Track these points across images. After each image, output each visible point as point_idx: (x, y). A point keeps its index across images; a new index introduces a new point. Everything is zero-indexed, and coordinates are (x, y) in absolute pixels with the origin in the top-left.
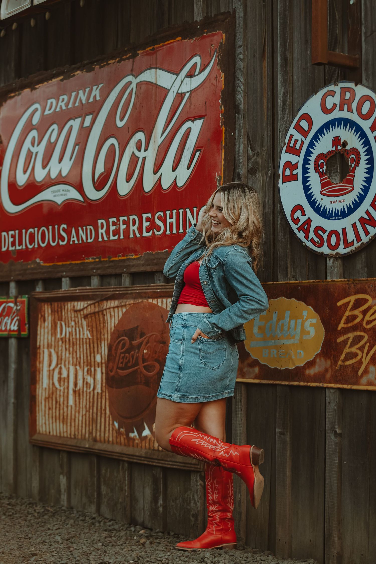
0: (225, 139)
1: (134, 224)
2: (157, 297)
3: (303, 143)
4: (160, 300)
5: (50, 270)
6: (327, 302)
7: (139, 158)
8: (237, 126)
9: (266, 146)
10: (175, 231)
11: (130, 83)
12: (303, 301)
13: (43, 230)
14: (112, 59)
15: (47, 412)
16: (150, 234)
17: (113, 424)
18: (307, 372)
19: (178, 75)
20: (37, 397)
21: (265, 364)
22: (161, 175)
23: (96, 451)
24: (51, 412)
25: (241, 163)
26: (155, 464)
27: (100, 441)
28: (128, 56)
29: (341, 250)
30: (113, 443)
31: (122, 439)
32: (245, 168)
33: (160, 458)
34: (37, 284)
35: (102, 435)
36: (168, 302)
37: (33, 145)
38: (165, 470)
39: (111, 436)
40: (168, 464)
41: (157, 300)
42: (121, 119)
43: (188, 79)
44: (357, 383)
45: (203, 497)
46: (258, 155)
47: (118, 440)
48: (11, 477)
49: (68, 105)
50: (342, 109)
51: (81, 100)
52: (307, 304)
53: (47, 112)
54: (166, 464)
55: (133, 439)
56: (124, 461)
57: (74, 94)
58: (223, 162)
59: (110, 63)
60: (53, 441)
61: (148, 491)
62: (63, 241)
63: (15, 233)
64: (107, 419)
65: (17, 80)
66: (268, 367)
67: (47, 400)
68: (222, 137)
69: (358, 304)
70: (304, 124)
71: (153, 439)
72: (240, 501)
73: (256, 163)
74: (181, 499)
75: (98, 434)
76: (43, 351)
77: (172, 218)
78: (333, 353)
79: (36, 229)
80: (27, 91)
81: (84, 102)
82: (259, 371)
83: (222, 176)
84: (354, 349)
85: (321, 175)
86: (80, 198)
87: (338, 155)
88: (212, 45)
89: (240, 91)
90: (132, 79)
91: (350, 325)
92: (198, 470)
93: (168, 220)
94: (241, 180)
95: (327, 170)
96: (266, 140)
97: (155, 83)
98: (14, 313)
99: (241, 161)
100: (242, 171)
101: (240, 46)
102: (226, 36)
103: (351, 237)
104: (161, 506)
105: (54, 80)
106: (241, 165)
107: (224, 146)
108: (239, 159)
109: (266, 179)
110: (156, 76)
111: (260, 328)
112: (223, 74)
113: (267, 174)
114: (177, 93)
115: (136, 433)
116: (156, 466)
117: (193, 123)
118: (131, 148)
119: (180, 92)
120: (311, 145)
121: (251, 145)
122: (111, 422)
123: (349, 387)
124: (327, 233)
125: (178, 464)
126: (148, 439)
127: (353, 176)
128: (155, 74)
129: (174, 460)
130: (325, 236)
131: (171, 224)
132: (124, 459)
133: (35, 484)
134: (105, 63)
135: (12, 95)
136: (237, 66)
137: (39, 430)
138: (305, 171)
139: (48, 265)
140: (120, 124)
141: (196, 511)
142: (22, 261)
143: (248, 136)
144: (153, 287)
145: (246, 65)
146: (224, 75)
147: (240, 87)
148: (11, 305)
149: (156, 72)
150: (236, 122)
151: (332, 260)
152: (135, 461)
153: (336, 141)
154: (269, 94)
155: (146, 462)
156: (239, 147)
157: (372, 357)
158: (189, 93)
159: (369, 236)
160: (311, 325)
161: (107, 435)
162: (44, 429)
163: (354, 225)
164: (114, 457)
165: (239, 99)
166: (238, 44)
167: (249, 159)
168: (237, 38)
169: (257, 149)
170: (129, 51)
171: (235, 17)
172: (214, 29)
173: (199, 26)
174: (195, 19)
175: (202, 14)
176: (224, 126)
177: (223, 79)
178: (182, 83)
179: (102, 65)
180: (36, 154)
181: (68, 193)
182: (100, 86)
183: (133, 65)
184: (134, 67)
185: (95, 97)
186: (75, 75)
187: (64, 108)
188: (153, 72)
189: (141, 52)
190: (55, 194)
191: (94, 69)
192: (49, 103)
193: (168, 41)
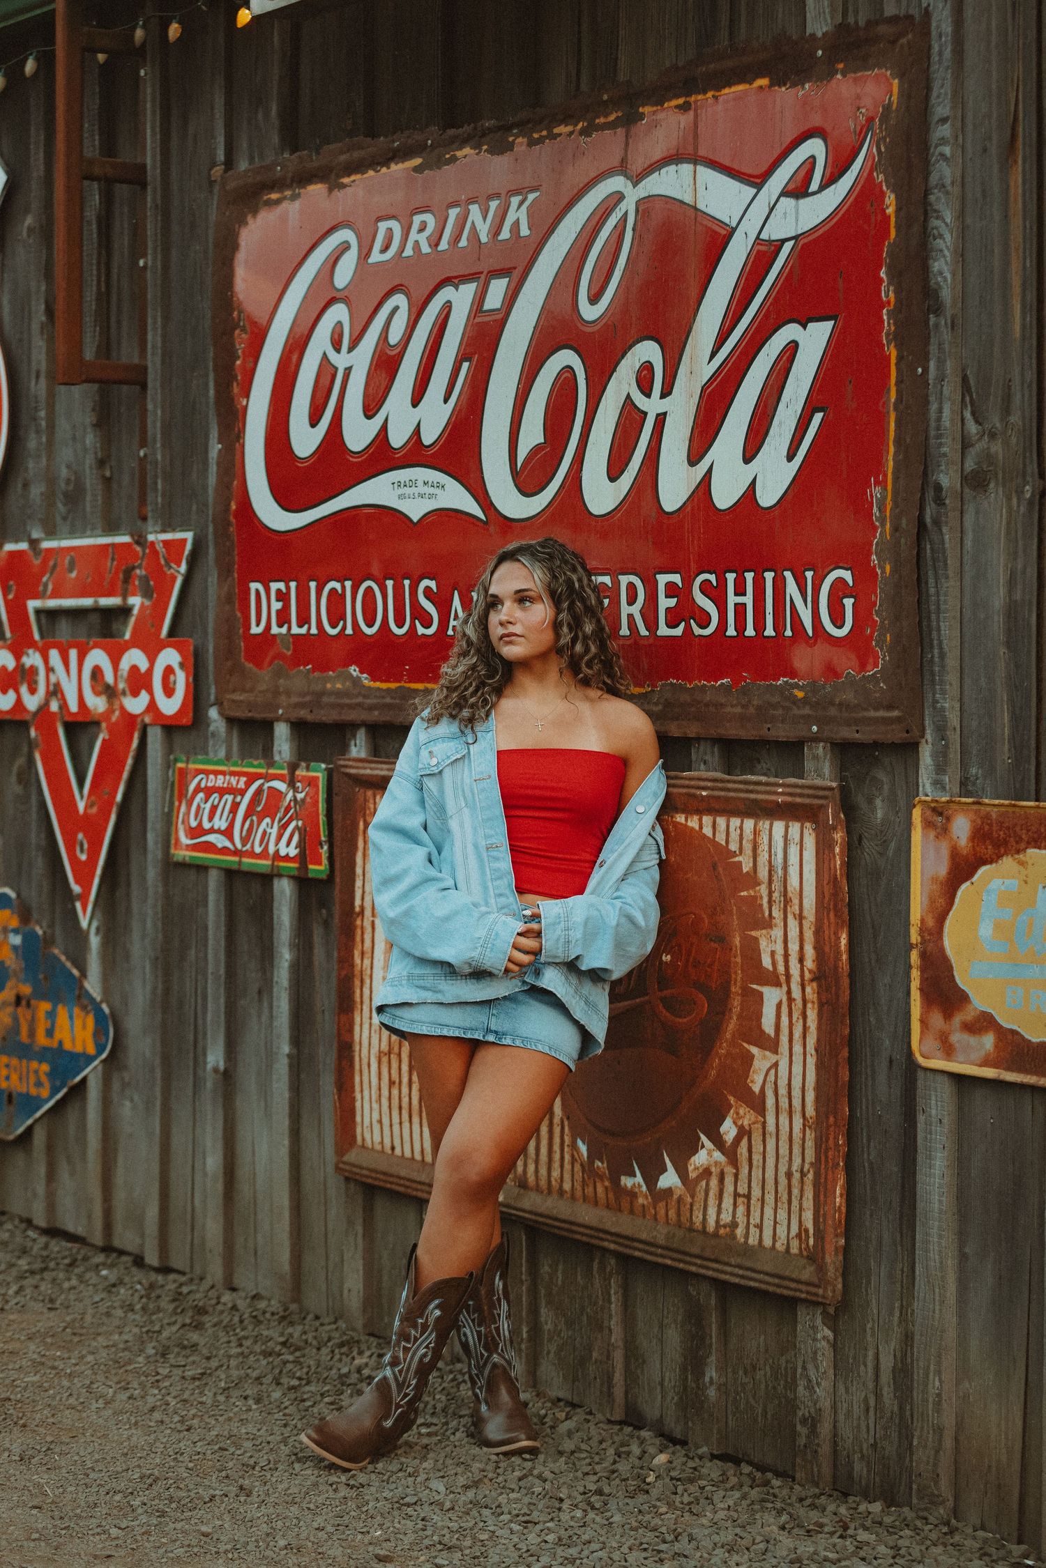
0: (897, 384)
1: (632, 600)
2: (700, 812)
4: (707, 820)
5: (388, 700)
7: (645, 414)
8: (933, 349)
9: (1019, 413)
10: (750, 632)
11: (619, 197)
13: (369, 589)
14: (564, 121)
15: (385, 1092)
16: (678, 631)
17: (574, 1146)
19: (759, 187)
20: (357, 1048)
21: (1015, 1027)
22: (711, 469)
23: (527, 1215)
24: (395, 1092)
25: (945, 455)
26: (693, 1269)
27: (538, 1189)
28: (612, 117)
30: (573, 1197)
31: (600, 1189)
32: (957, 471)
33: (707, 1254)
34: (354, 737)
35: (543, 1171)
36: (732, 829)
37: (337, 345)
38: (721, 1286)
39: (567, 1177)
40: (732, 1274)
41: (700, 820)
42: (594, 299)
43: (787, 203)
45: (831, 1372)
46: (993, 436)
47: (589, 1191)
48: (285, 1256)
49: (437, 245)
51: (474, 231)
53: (376, 257)
54: (726, 1273)
55: (632, 1194)
56: (605, 1250)
57: (453, 213)
59: (560, 135)
60: (403, 1173)
61: (674, 1336)
62: (427, 625)
63: (288, 588)
64: (557, 1130)
65: (286, 155)
66: (1023, 1037)
67: (385, 1059)
68: (889, 376)
71: (689, 1200)
72: (939, 1395)
73: (988, 457)
74: (768, 1369)
75: (531, 1168)
76: (373, 923)
77: (744, 594)
79: (348, 584)
80: (316, 190)
81: (484, 239)
82: (996, 1046)
83: (890, 487)
86: (474, 509)
88: (858, 110)
89: (941, 251)
90: (626, 187)
92: (820, 1300)
93: (732, 600)
94: (944, 504)
96: (1018, 396)
97: (693, 204)
98: (288, 809)
99: (945, 449)
100: (947, 479)
101: (944, 120)
102: (900, 86)
104: (711, 1382)
105: (393, 167)
106: (943, 461)
107: (895, 404)
108: (941, 445)
109: (1019, 506)
110: (695, 184)
111: (998, 926)
112: (893, 196)
113: (1020, 492)
114: (758, 237)
115: (639, 1178)
116: (696, 1275)
117: (805, 327)
118: (622, 383)
119: (764, 236)
121: (972, 404)
122: (567, 1140)
125: (761, 1276)
126: (675, 1197)
128: (692, 179)
129: (749, 1264)
131: (741, 609)
132: (606, 1244)
133: (354, 1283)
134: (544, 133)
135: (274, 196)
136: (934, 179)
137: (363, 1139)
139: (384, 686)
140: (590, 312)
141: (812, 1410)
142: (310, 666)
143: (965, 379)
144: (687, 782)
145: (959, 173)
146: (897, 198)
147: (941, 236)
148: (280, 786)
149: (695, 172)
150: (929, 338)
152: (637, 1254)
154: (1028, 265)
155: (669, 1262)
156: (940, 411)
158: (792, 242)
161: (556, 1174)
162: (377, 1138)
164: (578, 1237)
165: (941, 272)
166: (938, 110)
167: (967, 444)
168: (935, 95)
169: (993, 417)
170: (614, 105)
171: (928, 34)
172: (865, 62)
173: (820, 53)
174: (807, 28)
175: (829, 17)
176: (895, 346)
177: (890, 211)
178: (771, 211)
179: (536, 136)
180: (347, 374)
181: (439, 493)
182: (531, 198)
183: (627, 146)
184: (629, 151)
185: (515, 228)
186: (455, 160)
187: (425, 249)
188: (687, 171)
189: (650, 109)
190: (402, 490)
191: (512, 146)
192: (382, 230)
193: (730, 85)
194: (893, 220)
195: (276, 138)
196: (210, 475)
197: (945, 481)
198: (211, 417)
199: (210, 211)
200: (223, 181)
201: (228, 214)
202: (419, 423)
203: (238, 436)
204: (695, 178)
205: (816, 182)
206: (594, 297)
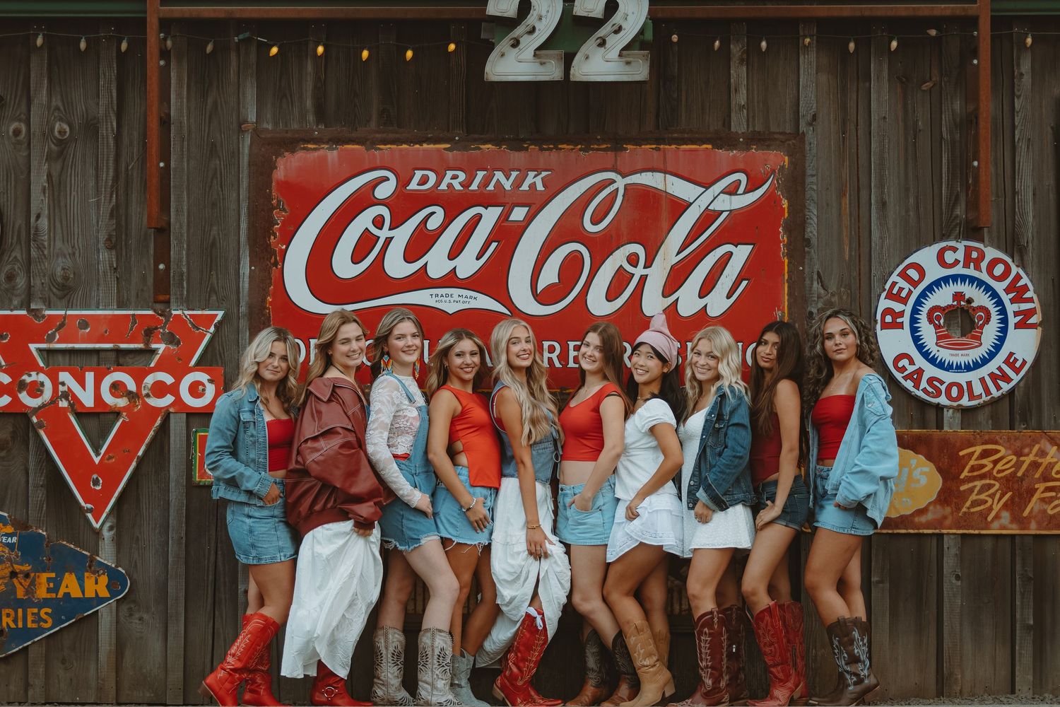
3: (910, 292)
6: (945, 451)
7: (633, 274)
11: (611, 181)
12: (912, 450)
14: (569, 143)
18: (916, 519)
19: (706, 188)
22: (677, 299)
25: (815, 301)
28: (604, 146)
29: (965, 401)
37: (378, 225)
43: (725, 197)
44: (988, 528)
46: (833, 295)
49: (468, 187)
50: (966, 265)
51: (499, 183)
52: (917, 452)
53: (412, 187)
57: (481, 174)
59: (563, 149)
65: (322, 127)
68: (784, 269)
69: (985, 454)
70: (913, 274)
73: (830, 302)
78: (954, 500)
81: (508, 188)
83: (786, 312)
84: (983, 497)
85: (937, 327)
86: (502, 309)
87: (959, 311)
88: (766, 165)
89: (811, 224)
90: (616, 177)
91: (975, 474)
95: (944, 322)
97: (663, 190)
99: (815, 299)
101: (812, 176)
103: (978, 389)
105: (425, 146)
106: (814, 303)
107: (787, 280)
108: (812, 297)
110: (666, 183)
112: (786, 201)
114: (706, 208)
117: (736, 246)
118: (616, 261)
119: (710, 208)
120: (923, 295)
121: (822, 283)
123: (977, 532)
124: (945, 385)
127: (982, 333)
128: (663, 180)
130: (943, 388)
134: (551, 146)
135: (311, 146)
136: (807, 196)
138: (914, 320)
140: (593, 229)
143: (818, 273)
146: (788, 202)
147: (811, 219)
149: (665, 177)
150: (805, 256)
151: (951, 411)
153: (958, 296)
156: (811, 284)
157: (1005, 503)
158: (728, 212)
159: (1001, 392)
160: (922, 473)
163: (982, 380)
165: (811, 232)
166: (809, 172)
167: (819, 297)
168: (807, 165)
169: (833, 287)
170: (604, 141)
171: (804, 142)
172: (768, 148)
173: (741, 140)
174: (733, 129)
175: (745, 127)
176: (788, 258)
177: (785, 206)
178: (715, 198)
179: (545, 147)
180: (388, 241)
181: (472, 301)
182: (544, 174)
183: (616, 160)
184: (618, 163)
185: (533, 186)
186: (480, 149)
187: (458, 187)
188: (659, 176)
189: (632, 147)
190: (439, 298)
191: (527, 149)
192: (419, 174)
193: (687, 145)
194: (786, 211)
195: (311, 118)
196: (241, 282)
197: (815, 311)
198: (241, 252)
199: (241, 146)
200: (256, 132)
201: (263, 149)
202: (455, 268)
203: (276, 264)
204: (665, 180)
205: (741, 190)
206: (595, 222)
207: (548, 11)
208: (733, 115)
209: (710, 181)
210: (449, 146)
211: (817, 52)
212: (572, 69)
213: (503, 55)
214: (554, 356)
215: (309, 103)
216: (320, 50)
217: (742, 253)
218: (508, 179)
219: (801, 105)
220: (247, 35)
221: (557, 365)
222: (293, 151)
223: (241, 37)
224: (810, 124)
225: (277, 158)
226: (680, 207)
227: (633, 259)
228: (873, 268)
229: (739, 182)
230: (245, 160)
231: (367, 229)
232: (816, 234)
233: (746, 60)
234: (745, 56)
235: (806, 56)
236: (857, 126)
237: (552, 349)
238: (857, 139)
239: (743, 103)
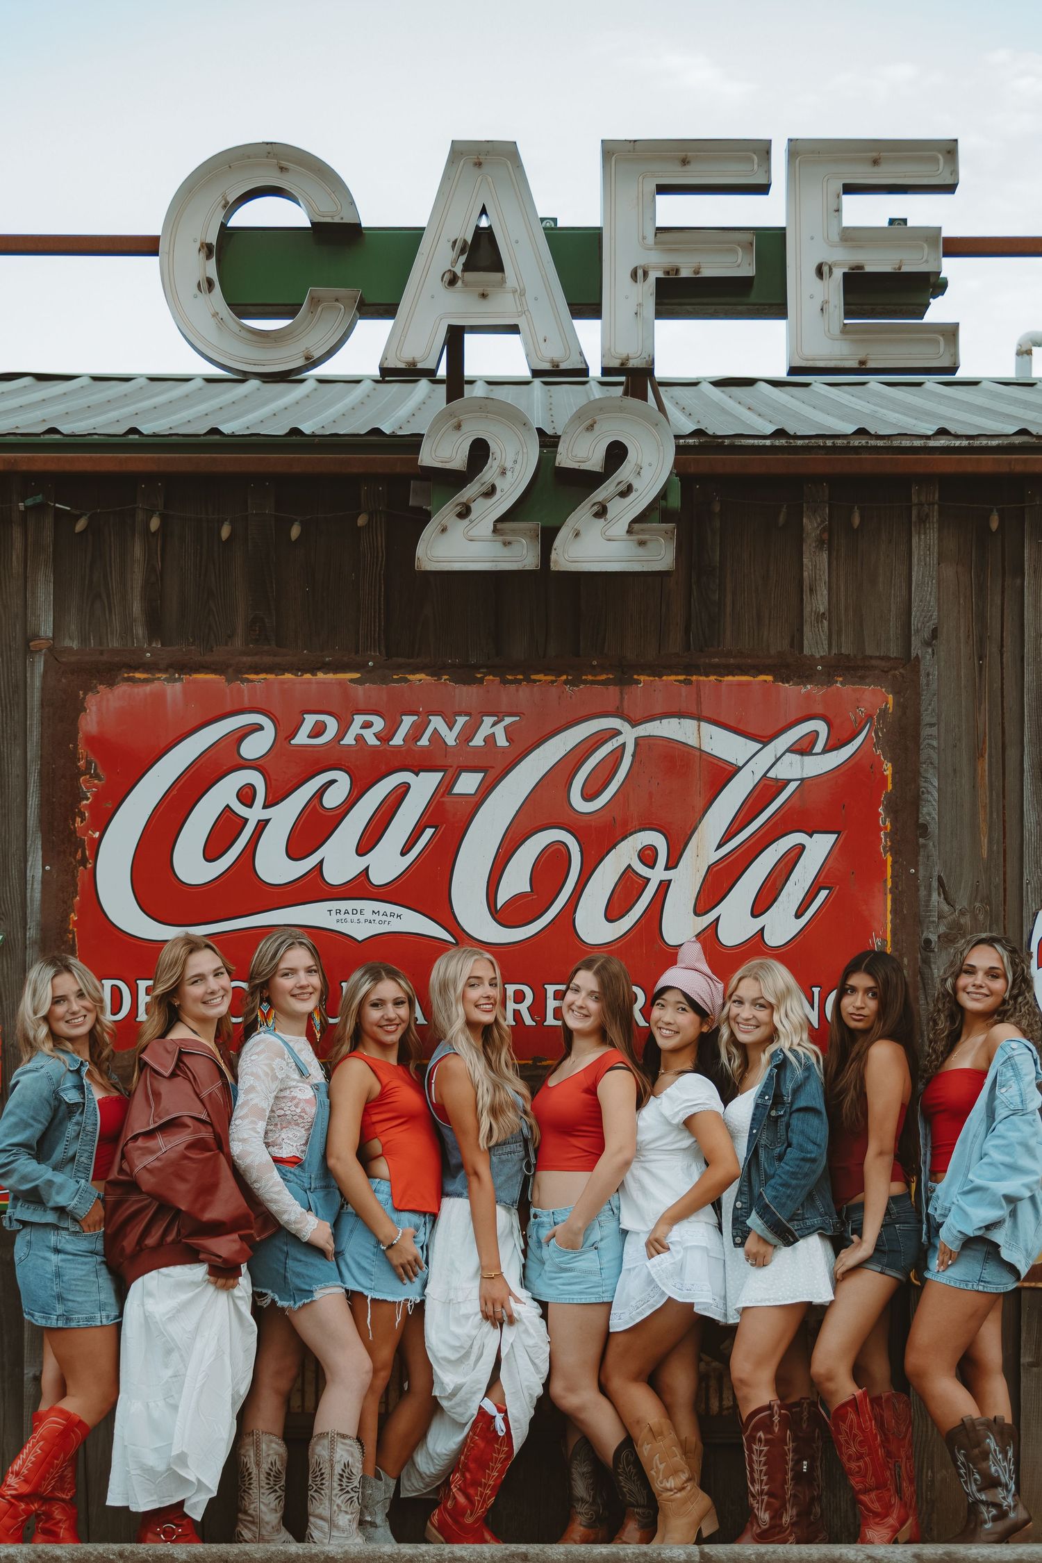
7: (648, 879)
8: (923, 858)
11: (614, 732)
14: (547, 672)
19: (764, 744)
22: (717, 919)
25: (934, 922)
28: (602, 677)
37: (246, 801)
43: (793, 756)
46: (962, 913)
49: (388, 740)
51: (437, 735)
53: (300, 741)
57: (410, 720)
58: (889, 917)
59: (539, 681)
65: (156, 646)
68: (885, 872)
73: (958, 925)
80: (208, 678)
81: (451, 742)
83: (889, 939)
86: (440, 934)
88: (858, 708)
89: (929, 801)
90: (623, 726)
94: (933, 951)
97: (696, 747)
99: (934, 919)
100: (935, 936)
101: (931, 725)
102: (895, 700)
105: (321, 675)
106: (932, 925)
107: (890, 889)
108: (929, 916)
110: (699, 733)
112: (889, 765)
114: (764, 776)
117: (811, 836)
118: (621, 858)
119: (771, 774)
121: (945, 894)
128: (696, 730)
134: (520, 677)
135: (139, 676)
136: (923, 757)
140: (585, 807)
143: (939, 878)
146: (893, 766)
147: (928, 792)
149: (699, 726)
150: (919, 852)
156: (929, 896)
158: (798, 783)
165: (929, 814)
166: (926, 718)
167: (941, 916)
168: (922, 709)
169: (962, 902)
170: (603, 669)
171: (918, 671)
172: (862, 680)
173: (819, 668)
174: (806, 651)
175: (826, 647)
176: (891, 855)
177: (888, 773)
178: (777, 760)
179: (510, 677)
180: (262, 825)
181: (394, 920)
182: (508, 720)
183: (622, 699)
184: (626, 703)
185: (490, 739)
186: (407, 680)
187: (372, 741)
188: (690, 724)
189: (647, 678)
190: (342, 916)
191: (481, 681)
192: (310, 720)
193: (734, 675)
194: (890, 780)
195: (140, 631)
196: (29, 891)
197: (934, 938)
198: (29, 843)
199: (28, 675)
200: (54, 653)
201: (64, 681)
202: (368, 868)
203: (84, 861)
204: (699, 730)
205: (819, 747)
206: (588, 796)
207: (515, 462)
208: (806, 629)
209: (770, 732)
210: (358, 675)
211: (940, 530)
212: (553, 552)
213: (444, 530)
214: (523, 1008)
215: (137, 608)
216: (155, 524)
217: (819, 847)
218: (451, 729)
219: (913, 613)
220: (39, 498)
221: (528, 1021)
222: (111, 684)
223: (29, 502)
224: (928, 644)
225: (85, 694)
226: (723, 774)
227: (648, 856)
228: (1026, 872)
229: (815, 734)
230: (35, 698)
231: (228, 806)
232: (936, 817)
233: (827, 542)
234: (826, 536)
235: (923, 537)
236: (1002, 646)
237: (519, 997)
238: (1002, 669)
239: (822, 610)
